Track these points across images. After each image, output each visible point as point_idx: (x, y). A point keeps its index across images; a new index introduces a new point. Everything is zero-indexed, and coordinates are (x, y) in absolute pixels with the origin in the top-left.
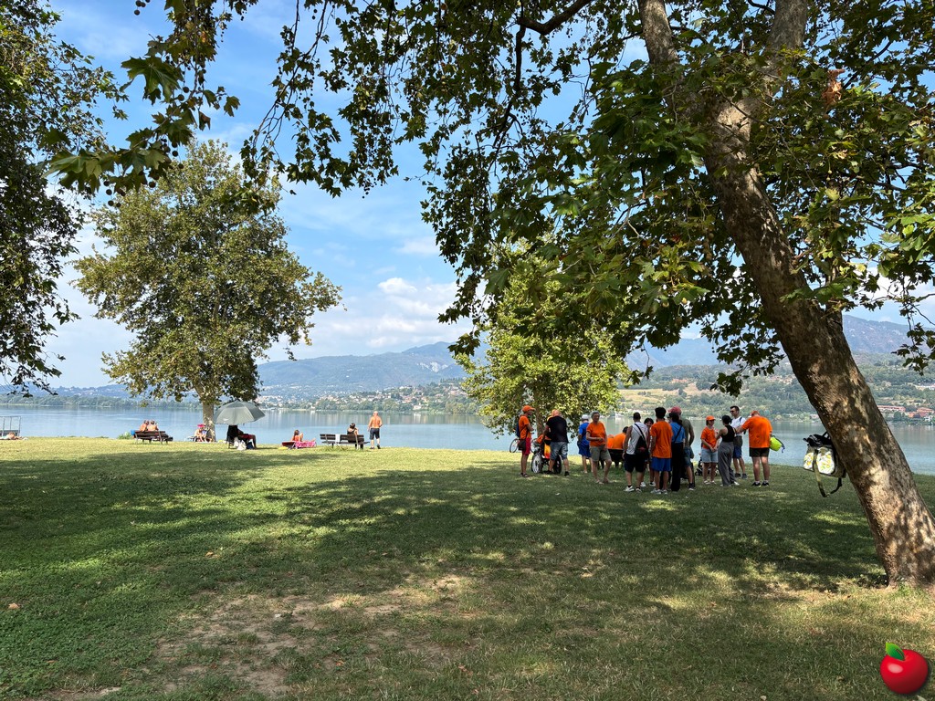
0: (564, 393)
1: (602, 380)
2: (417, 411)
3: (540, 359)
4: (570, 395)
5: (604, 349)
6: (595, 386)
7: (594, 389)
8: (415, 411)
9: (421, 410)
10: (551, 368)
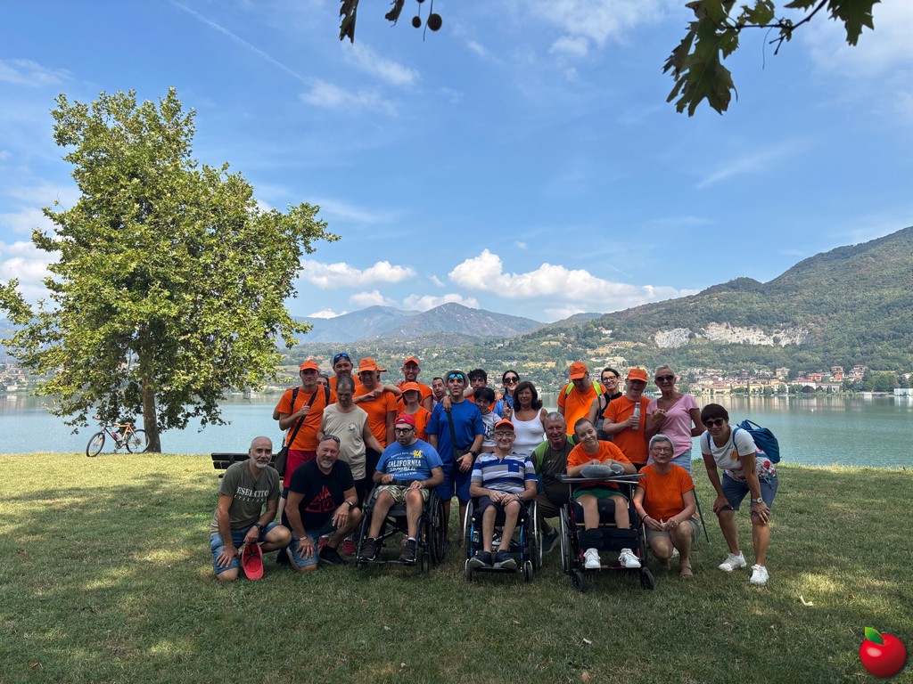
0: (190, 354)
1: (253, 334)
2: (13, 392)
3: (146, 296)
4: (200, 358)
5: (256, 287)
6: (241, 344)
7: (240, 349)
8: (9, 392)
9: (17, 391)
10: (166, 310)
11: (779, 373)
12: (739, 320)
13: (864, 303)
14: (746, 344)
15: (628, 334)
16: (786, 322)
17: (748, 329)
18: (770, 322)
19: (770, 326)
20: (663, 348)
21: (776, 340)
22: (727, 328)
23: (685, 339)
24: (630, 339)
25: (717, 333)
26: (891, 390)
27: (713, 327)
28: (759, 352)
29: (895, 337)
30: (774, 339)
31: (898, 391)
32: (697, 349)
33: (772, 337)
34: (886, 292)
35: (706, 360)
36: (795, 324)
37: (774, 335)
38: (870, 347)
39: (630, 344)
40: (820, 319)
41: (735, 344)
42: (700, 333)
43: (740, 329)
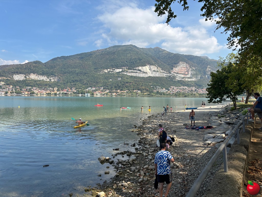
11: (55, 89)
12: (40, 73)
13: (72, 72)
14: (43, 80)
15: (4, 74)
16: (53, 75)
17: (43, 76)
18: (49, 75)
19: (49, 76)
20: (17, 80)
21: (50, 80)
22: (36, 75)
23: (23, 78)
24: (4, 76)
25: (33, 77)
26: (84, 94)
27: (32, 75)
28: (47, 83)
29: (80, 81)
30: (50, 79)
31: (86, 94)
32: (29, 81)
33: (49, 79)
34: (76, 70)
35: (32, 84)
36: (55, 76)
37: (50, 78)
38: (75, 83)
39: (5, 78)
40: (61, 75)
41: (39, 80)
42: (28, 76)
43: (40, 76)
